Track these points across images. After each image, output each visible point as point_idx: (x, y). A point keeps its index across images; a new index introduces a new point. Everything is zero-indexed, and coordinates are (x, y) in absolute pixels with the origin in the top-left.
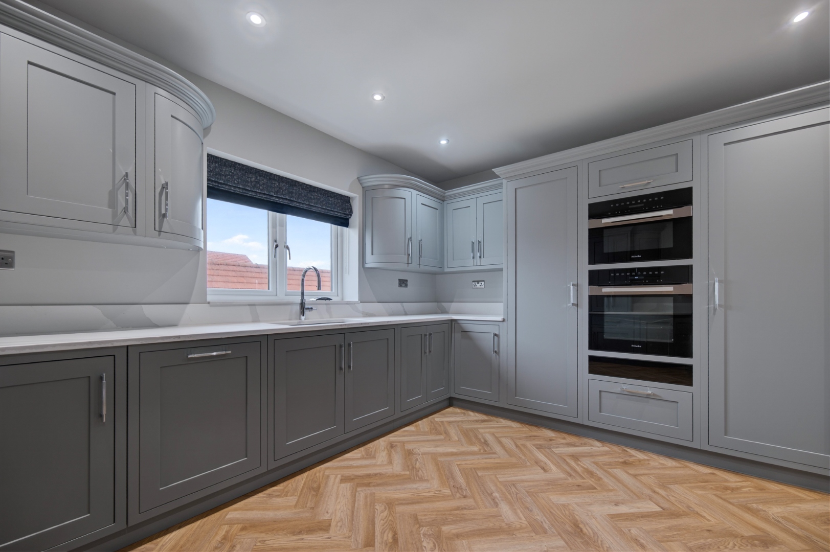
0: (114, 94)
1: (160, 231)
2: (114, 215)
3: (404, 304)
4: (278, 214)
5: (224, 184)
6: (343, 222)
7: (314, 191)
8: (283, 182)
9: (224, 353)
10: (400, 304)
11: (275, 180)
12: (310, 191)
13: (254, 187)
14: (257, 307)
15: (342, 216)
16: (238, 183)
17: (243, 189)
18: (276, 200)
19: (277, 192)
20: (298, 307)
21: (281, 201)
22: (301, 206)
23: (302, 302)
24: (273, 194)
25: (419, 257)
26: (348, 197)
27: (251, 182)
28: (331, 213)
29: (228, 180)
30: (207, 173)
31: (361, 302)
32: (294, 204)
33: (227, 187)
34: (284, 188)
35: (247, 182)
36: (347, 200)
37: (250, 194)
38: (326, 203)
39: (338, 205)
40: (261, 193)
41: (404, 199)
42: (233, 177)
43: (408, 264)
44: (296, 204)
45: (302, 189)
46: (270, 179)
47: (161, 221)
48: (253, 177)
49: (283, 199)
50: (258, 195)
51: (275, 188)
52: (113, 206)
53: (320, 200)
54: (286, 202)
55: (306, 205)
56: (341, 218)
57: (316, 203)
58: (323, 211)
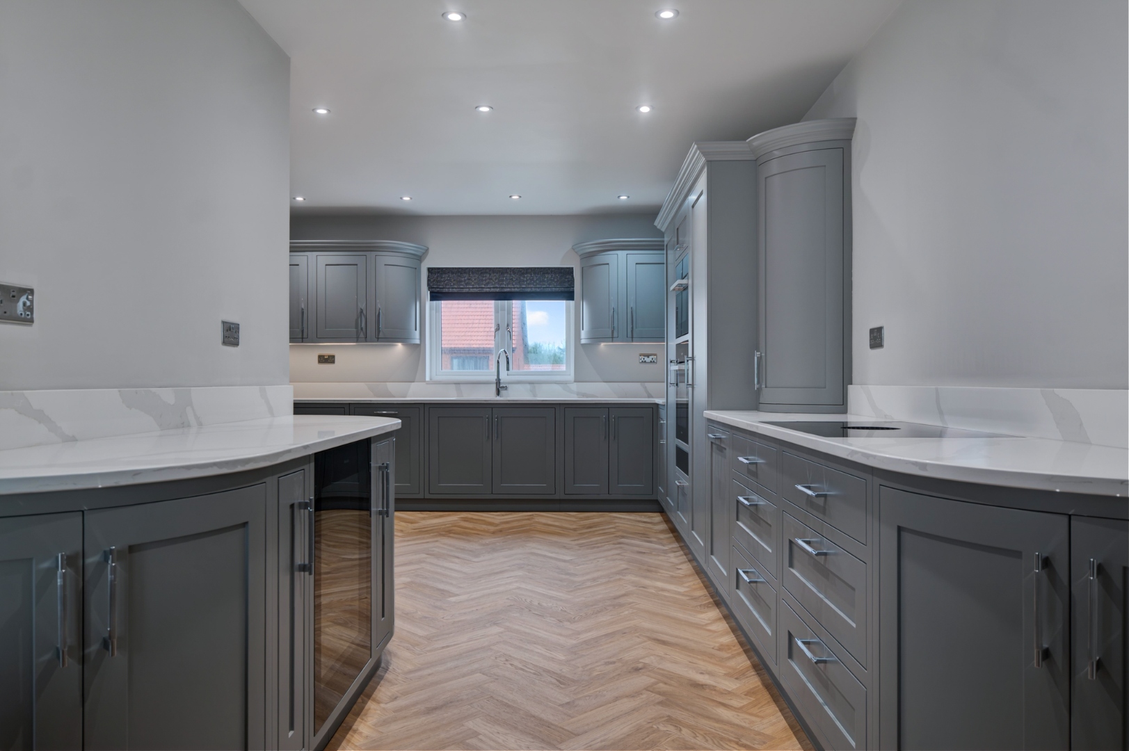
0: (357, 265)
1: (378, 338)
2: (357, 332)
3: (646, 384)
4: (500, 301)
5: (443, 288)
6: (569, 295)
7: (527, 273)
8: (493, 273)
10: (639, 384)
11: (486, 273)
12: (523, 274)
13: (467, 284)
14: (461, 385)
15: (568, 289)
16: (454, 284)
17: (459, 288)
18: (488, 290)
19: (488, 284)
20: (494, 387)
21: (492, 290)
22: (513, 290)
23: (498, 382)
24: (483, 286)
25: (632, 328)
26: (569, 268)
27: (465, 281)
28: (547, 290)
29: (446, 285)
30: (428, 285)
31: (575, 381)
32: (506, 290)
33: (446, 290)
34: (494, 278)
35: (461, 281)
36: (569, 271)
37: (465, 290)
38: (541, 282)
39: (556, 280)
40: (473, 288)
41: (608, 264)
42: (450, 280)
43: (612, 339)
44: (508, 290)
45: (514, 273)
46: (482, 273)
47: (379, 332)
48: (466, 276)
49: (494, 288)
50: (472, 290)
51: (486, 280)
52: (357, 327)
53: (533, 279)
54: (498, 290)
55: (518, 288)
56: (562, 292)
57: (528, 284)
58: (538, 290)
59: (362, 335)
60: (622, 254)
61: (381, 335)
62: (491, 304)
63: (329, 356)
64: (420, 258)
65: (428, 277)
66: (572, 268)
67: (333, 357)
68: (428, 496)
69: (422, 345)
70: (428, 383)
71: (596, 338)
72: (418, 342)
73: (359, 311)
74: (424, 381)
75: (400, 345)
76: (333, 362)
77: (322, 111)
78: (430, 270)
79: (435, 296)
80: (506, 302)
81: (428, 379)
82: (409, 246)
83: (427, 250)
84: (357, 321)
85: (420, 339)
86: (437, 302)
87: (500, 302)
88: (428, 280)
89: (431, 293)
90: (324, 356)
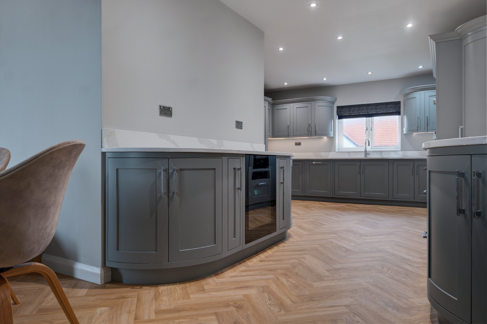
0: (307, 107)
1: (316, 135)
2: (308, 133)
5: (343, 114)
6: (398, 113)
7: (379, 105)
9: (320, 163)
11: (361, 106)
12: (377, 106)
13: (353, 112)
14: (350, 153)
15: (398, 111)
16: (348, 112)
17: (350, 113)
18: (362, 113)
19: (362, 111)
21: (364, 113)
22: (373, 113)
23: (366, 151)
24: (360, 112)
25: (427, 125)
26: (399, 102)
27: (352, 110)
28: (389, 112)
29: (344, 112)
30: (337, 113)
31: (401, 151)
32: (370, 113)
33: (345, 115)
34: (365, 109)
35: (351, 111)
36: (399, 103)
37: (352, 114)
38: (385, 108)
39: (392, 107)
40: (356, 113)
41: (415, 98)
42: (346, 111)
43: (417, 130)
44: (371, 113)
45: (374, 106)
46: (359, 107)
47: (316, 132)
48: (353, 109)
49: (364, 112)
50: (355, 114)
51: (361, 109)
52: (308, 131)
53: (382, 108)
54: (366, 113)
55: (375, 112)
56: (396, 112)
57: (380, 110)
58: (384, 112)
59: (310, 134)
60: (422, 93)
61: (317, 134)
62: (364, 119)
63: (299, 143)
64: (333, 103)
65: (337, 110)
66: (400, 101)
67: (300, 143)
68: (334, 196)
69: (334, 137)
70: (337, 152)
71: (411, 130)
72: (332, 136)
73: (309, 124)
74: (335, 151)
75: (325, 138)
76: (300, 145)
77: (281, 49)
78: (338, 107)
79: (340, 117)
80: (370, 118)
81: (337, 150)
82: (329, 98)
83: (336, 99)
84: (308, 128)
85: (334, 135)
86: (341, 120)
87: (368, 118)
88: (337, 111)
89: (338, 116)
90: (297, 143)
